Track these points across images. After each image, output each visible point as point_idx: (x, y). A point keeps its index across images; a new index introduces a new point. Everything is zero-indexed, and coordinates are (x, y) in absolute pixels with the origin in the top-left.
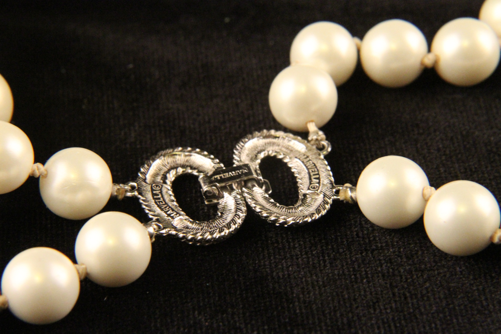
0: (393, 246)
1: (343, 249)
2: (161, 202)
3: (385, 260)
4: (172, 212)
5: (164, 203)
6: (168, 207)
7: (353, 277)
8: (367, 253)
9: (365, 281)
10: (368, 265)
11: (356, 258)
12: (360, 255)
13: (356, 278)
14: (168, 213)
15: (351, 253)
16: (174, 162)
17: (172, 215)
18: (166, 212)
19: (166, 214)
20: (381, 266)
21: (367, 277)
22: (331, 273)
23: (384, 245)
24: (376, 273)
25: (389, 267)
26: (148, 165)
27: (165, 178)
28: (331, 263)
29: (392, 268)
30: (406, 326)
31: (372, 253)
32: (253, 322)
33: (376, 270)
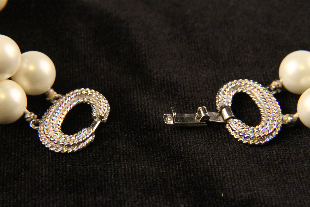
0: (209, 90)
1: (181, 89)
3: (204, 97)
7: (185, 106)
8: (194, 93)
9: (191, 108)
10: (194, 99)
11: (188, 95)
12: (190, 93)
13: (186, 107)
15: (185, 92)
20: (202, 100)
21: (193, 106)
22: (173, 104)
23: (204, 89)
24: (199, 104)
25: (206, 101)
28: (172, 98)
29: (208, 102)
30: (214, 134)
31: (197, 93)
32: (125, 129)
33: (198, 102)
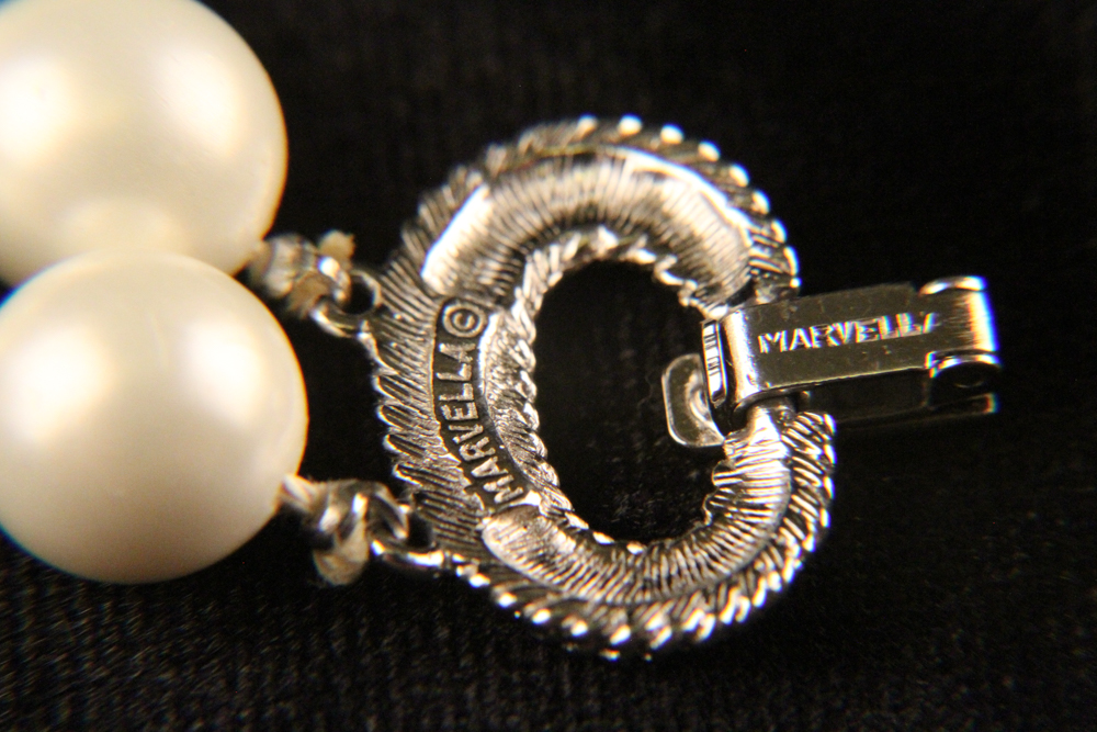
2: (463, 404)
4: (496, 470)
5: (472, 414)
6: (485, 441)
14: (476, 472)
16: (582, 191)
17: (490, 487)
18: (468, 465)
19: (468, 475)
26: (455, 194)
27: (513, 273)
